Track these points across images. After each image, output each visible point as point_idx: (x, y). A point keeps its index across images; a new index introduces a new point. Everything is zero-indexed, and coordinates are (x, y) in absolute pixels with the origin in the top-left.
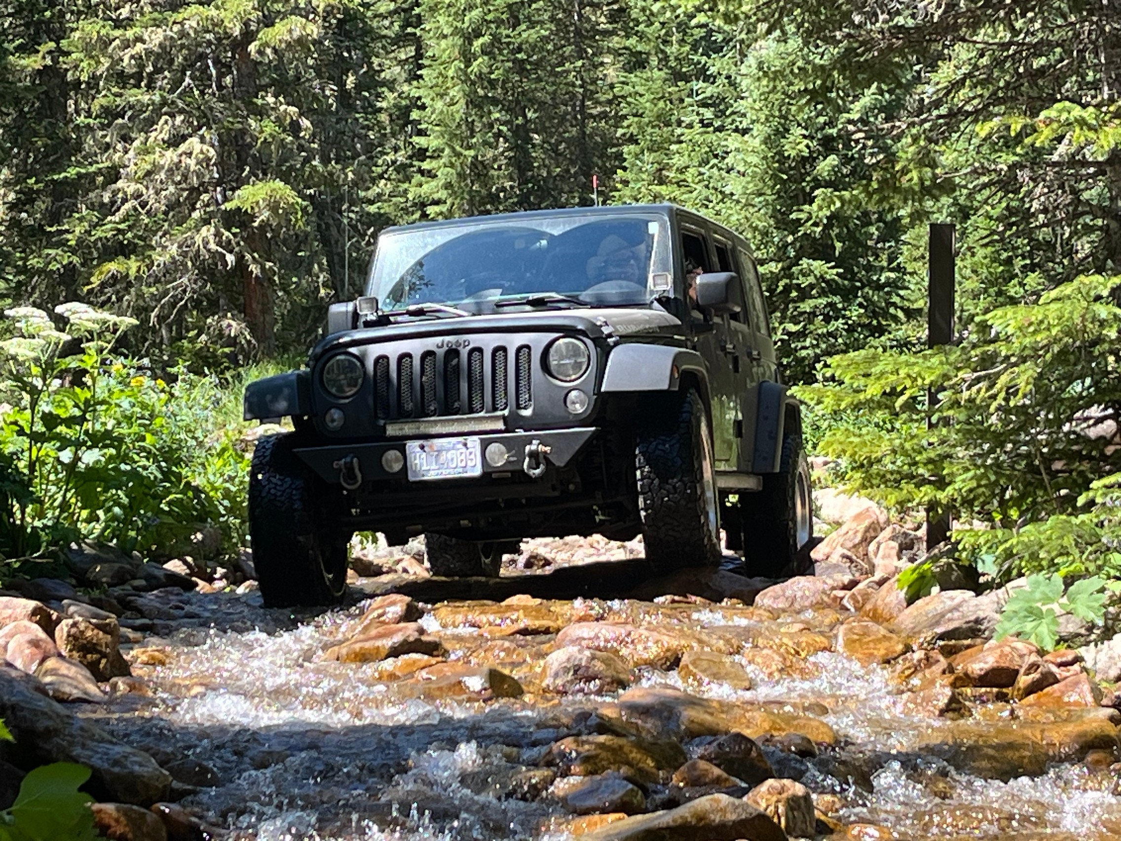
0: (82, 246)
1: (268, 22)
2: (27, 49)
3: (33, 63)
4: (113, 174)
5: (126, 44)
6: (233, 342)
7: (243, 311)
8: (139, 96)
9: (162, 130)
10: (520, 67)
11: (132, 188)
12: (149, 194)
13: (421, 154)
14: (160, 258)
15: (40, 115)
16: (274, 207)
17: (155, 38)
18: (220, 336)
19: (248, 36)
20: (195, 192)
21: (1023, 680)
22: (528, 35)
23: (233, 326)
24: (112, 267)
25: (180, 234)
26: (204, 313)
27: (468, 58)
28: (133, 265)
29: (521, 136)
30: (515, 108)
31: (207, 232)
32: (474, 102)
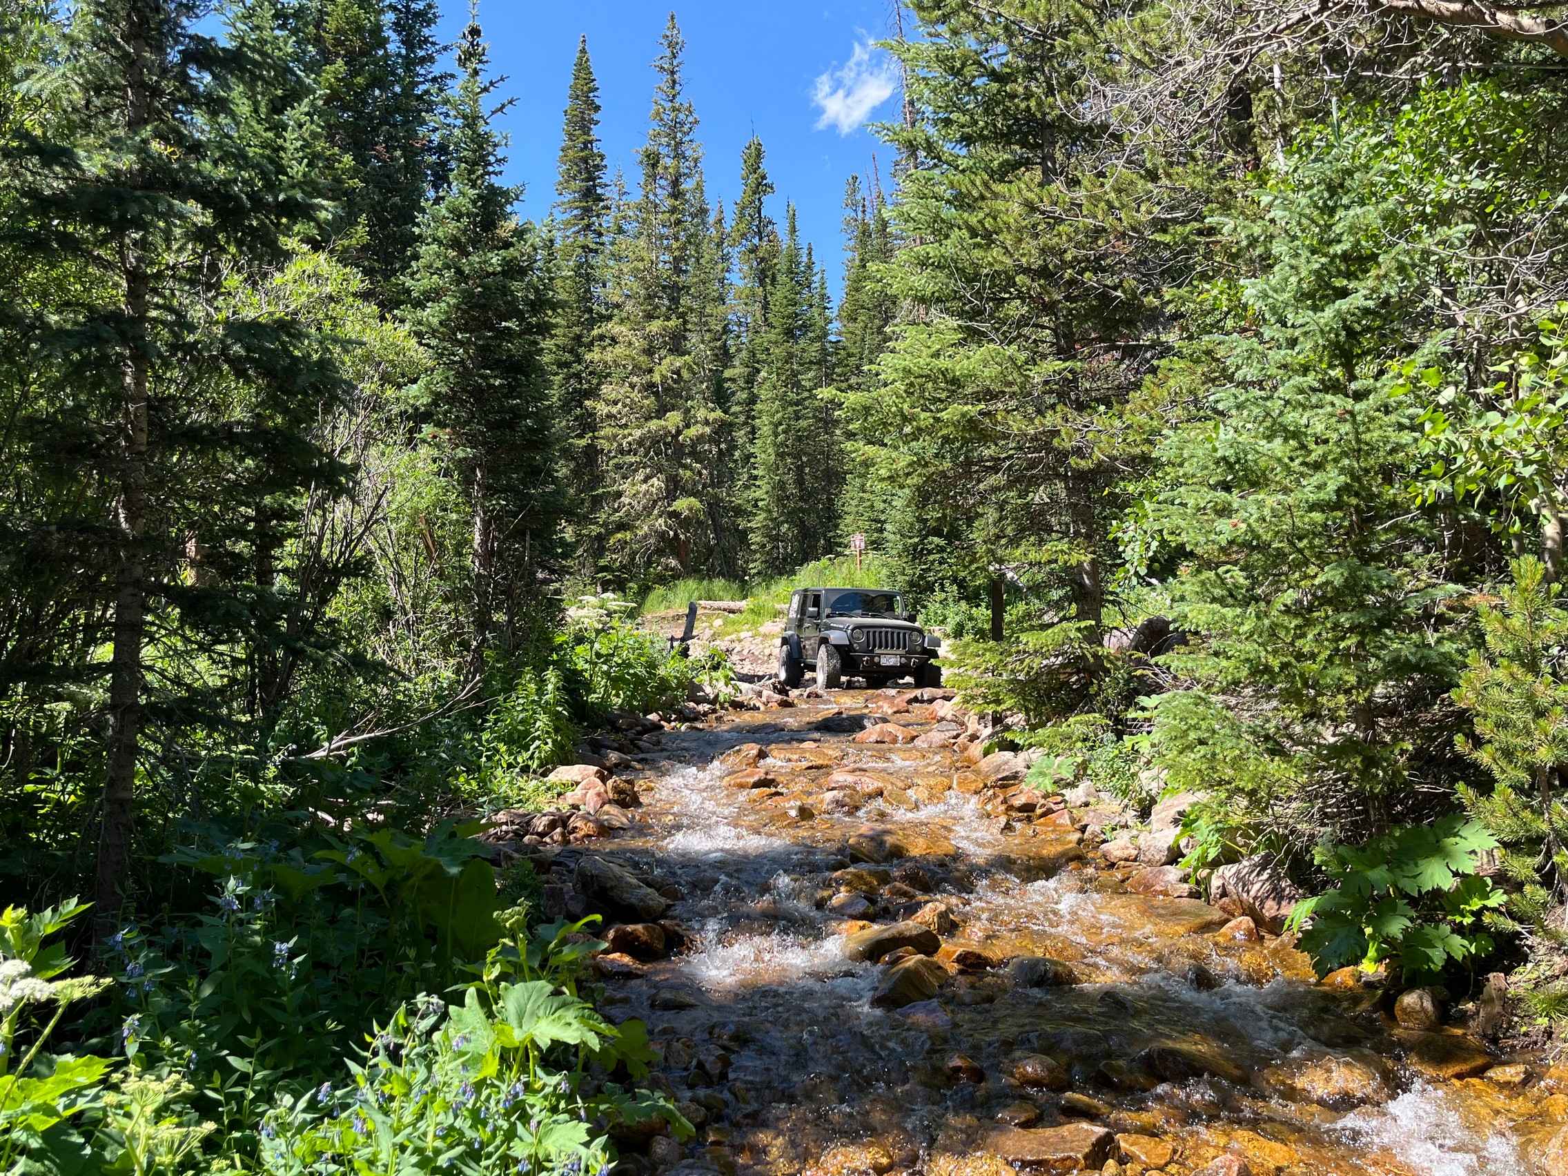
0: (605, 524)
1: (688, 426)
2: (581, 436)
3: (582, 442)
4: (619, 494)
5: (625, 437)
6: (672, 569)
7: (678, 556)
8: (631, 459)
9: (640, 476)
10: (799, 439)
11: (627, 501)
12: (635, 503)
13: (756, 478)
14: (640, 533)
15: (586, 466)
16: (690, 510)
17: (637, 433)
18: (666, 568)
19: (679, 432)
20: (655, 502)
21: (1039, 811)
22: (803, 423)
23: (673, 562)
24: (619, 536)
25: (649, 522)
26: (660, 556)
27: (776, 435)
28: (628, 535)
29: (800, 469)
30: (797, 457)
31: (661, 521)
32: (781, 456)
